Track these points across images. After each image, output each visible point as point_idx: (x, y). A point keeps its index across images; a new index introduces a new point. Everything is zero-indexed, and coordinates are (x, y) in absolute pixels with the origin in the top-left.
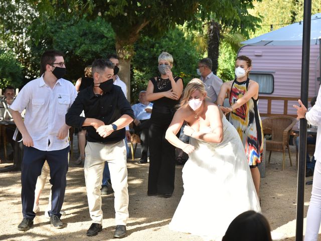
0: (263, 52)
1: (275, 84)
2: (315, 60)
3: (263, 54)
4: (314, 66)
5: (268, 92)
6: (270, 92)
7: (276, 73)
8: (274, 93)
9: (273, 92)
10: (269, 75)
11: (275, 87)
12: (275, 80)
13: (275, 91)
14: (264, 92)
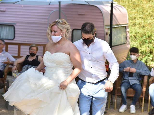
0: (6, 9)
1: (16, 32)
2: (48, 16)
3: (7, 10)
4: (47, 20)
5: (10, 38)
6: (12, 38)
7: (17, 24)
8: (15, 40)
9: (14, 38)
10: (11, 26)
11: (16, 35)
12: (16, 30)
13: (16, 38)
14: (7, 38)
